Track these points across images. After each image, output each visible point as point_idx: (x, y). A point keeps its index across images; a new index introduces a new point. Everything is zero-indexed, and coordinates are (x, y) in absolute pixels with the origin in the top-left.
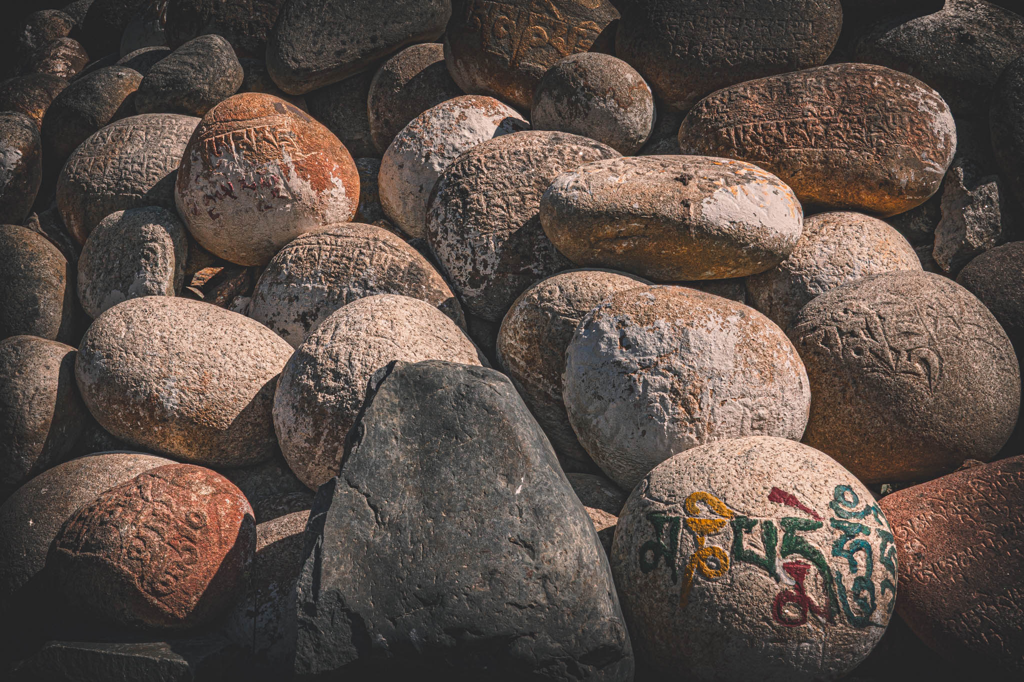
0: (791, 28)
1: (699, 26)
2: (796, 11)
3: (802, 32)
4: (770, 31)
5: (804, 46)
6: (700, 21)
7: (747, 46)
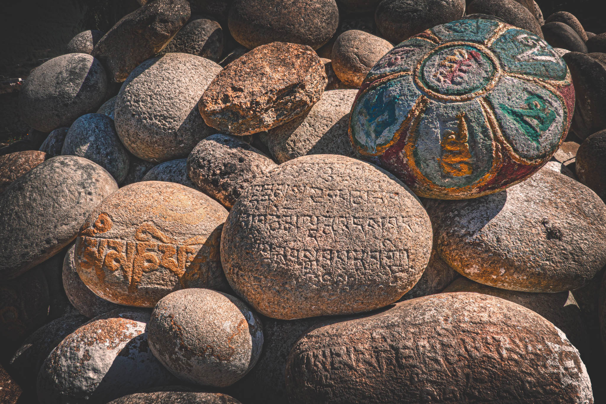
0: (385, 260)
1: (290, 260)
2: (388, 239)
3: (398, 263)
4: (363, 264)
5: (401, 278)
6: (291, 255)
7: (342, 282)
